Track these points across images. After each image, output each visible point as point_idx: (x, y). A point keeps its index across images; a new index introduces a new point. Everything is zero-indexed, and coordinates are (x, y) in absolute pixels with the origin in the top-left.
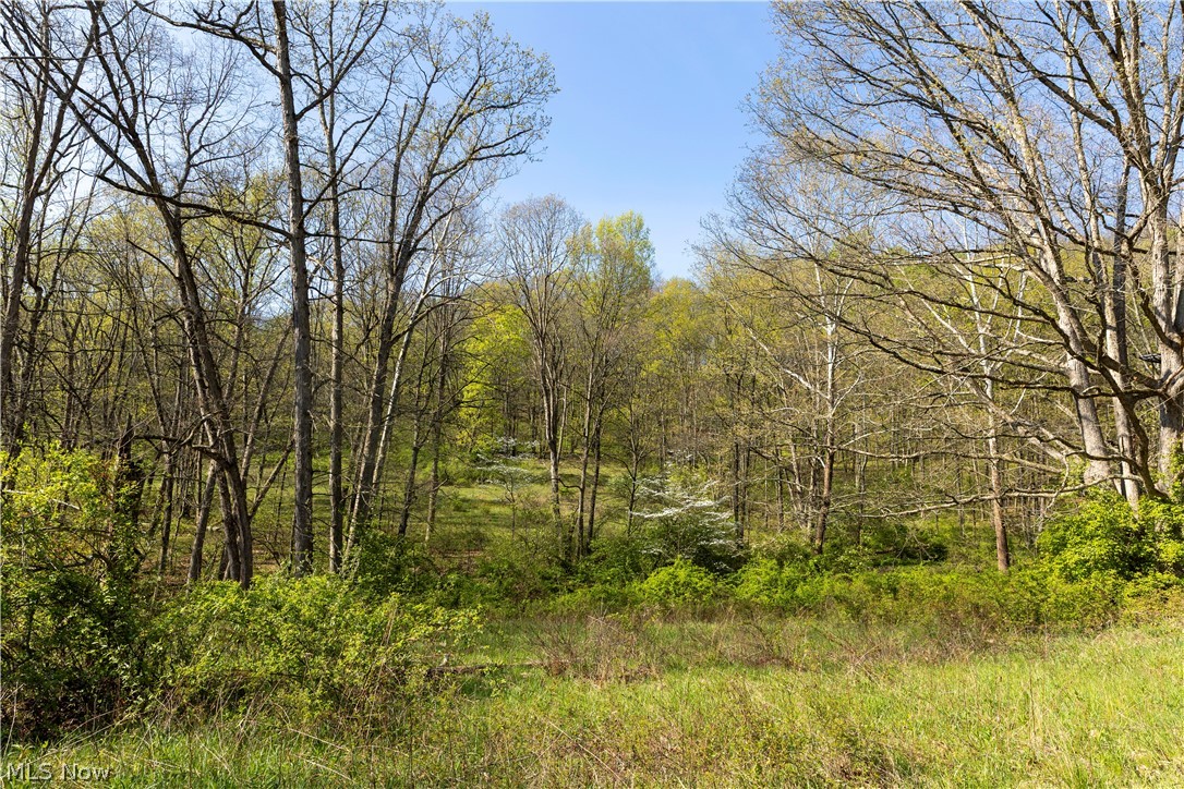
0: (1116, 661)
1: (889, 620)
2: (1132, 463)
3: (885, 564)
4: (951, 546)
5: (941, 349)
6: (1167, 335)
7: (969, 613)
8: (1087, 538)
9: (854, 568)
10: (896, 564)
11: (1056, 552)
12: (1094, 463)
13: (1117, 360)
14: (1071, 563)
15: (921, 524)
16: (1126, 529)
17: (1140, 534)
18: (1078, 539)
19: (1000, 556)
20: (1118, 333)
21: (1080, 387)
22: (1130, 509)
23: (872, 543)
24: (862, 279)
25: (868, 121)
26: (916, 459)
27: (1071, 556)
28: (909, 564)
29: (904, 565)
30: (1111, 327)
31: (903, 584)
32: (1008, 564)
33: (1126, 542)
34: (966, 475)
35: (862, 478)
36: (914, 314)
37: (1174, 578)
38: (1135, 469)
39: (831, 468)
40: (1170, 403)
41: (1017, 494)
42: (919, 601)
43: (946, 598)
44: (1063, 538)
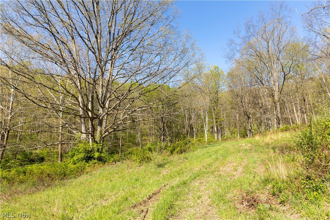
0: (81, 183)
1: (21, 182)
2: (91, 134)
3: (24, 164)
4: (46, 157)
5: (48, 101)
6: (101, 105)
7: (47, 176)
8: (79, 153)
9: (12, 167)
10: (28, 164)
11: (72, 157)
12: (83, 134)
13: (91, 110)
14: (75, 160)
15: (37, 151)
16: (89, 150)
17: (91, 151)
18: (78, 153)
19: (59, 159)
20: (92, 103)
21: (82, 115)
22: (90, 145)
23: (21, 158)
24: (25, 77)
25: (32, 29)
26: (39, 132)
27: (75, 158)
28: (33, 164)
29: (31, 164)
30: (90, 101)
31: (28, 170)
32: (61, 161)
33: (88, 153)
34: (53, 137)
35: (20, 138)
36: (41, 90)
37: (97, 161)
38: (92, 136)
39: (8, 135)
40: (100, 120)
41: (64, 142)
42: (32, 175)
43: (41, 173)
44: (74, 153)
